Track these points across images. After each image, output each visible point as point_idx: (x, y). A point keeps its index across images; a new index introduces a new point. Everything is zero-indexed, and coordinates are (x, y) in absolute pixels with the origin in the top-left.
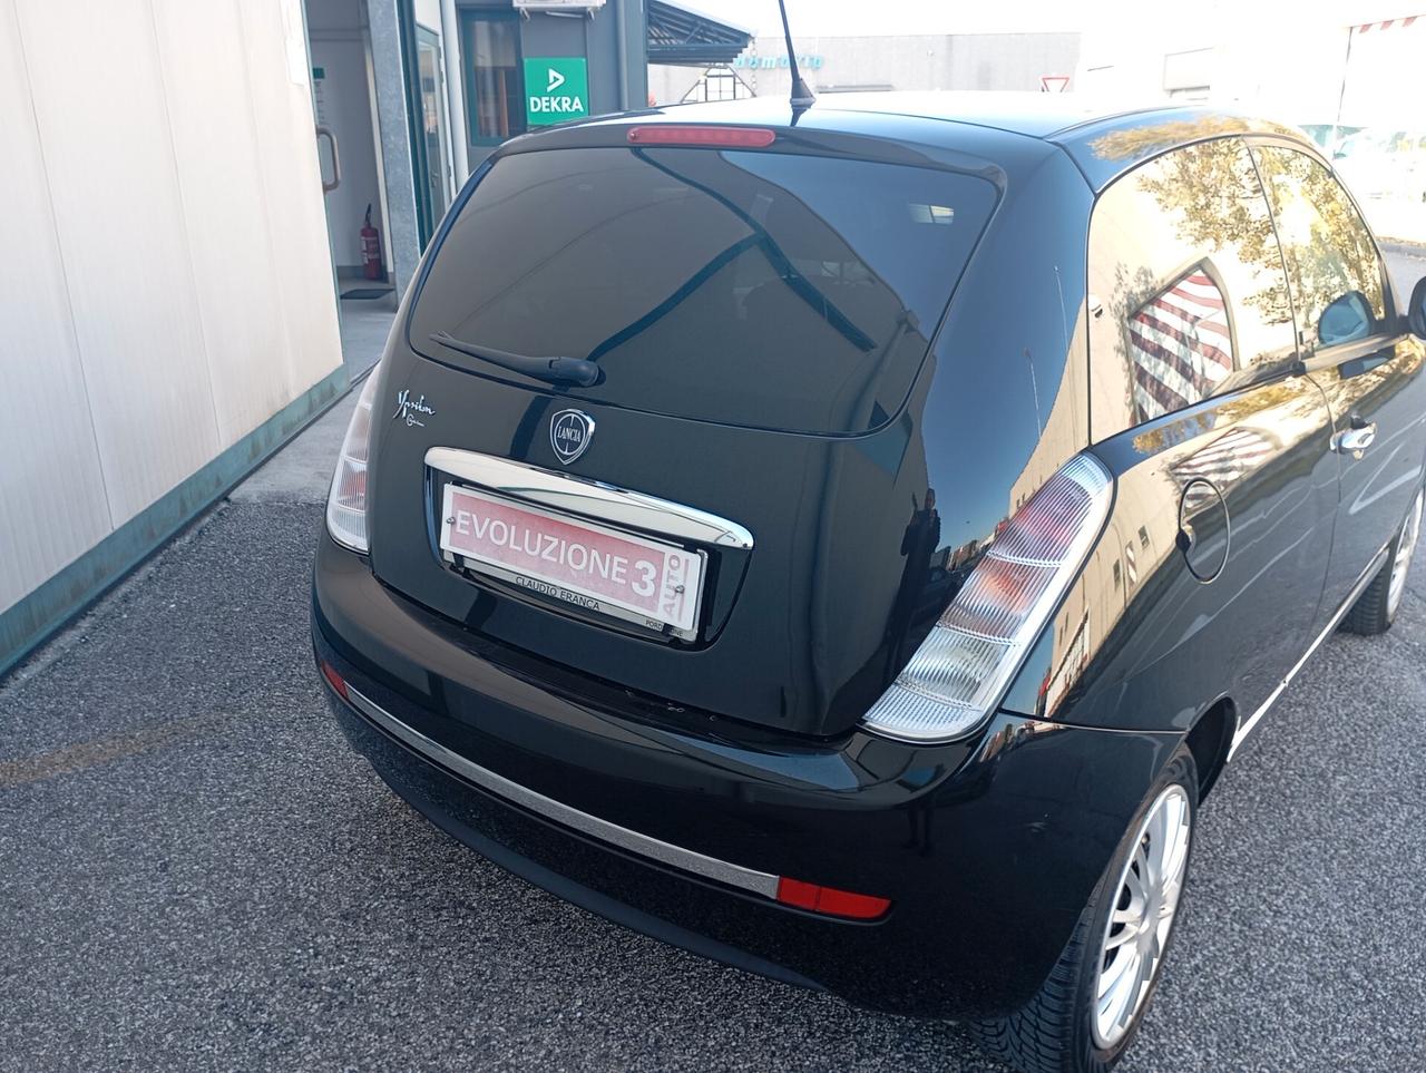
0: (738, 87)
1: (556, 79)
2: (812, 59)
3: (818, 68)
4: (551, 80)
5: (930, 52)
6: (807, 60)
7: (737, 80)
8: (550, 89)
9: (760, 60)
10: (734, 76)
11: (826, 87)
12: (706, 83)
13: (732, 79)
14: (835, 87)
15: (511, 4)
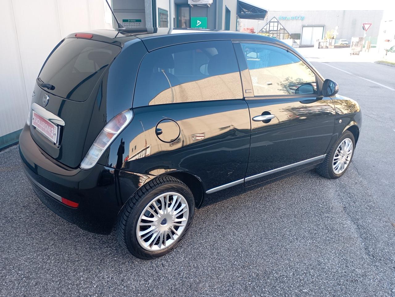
0: (279, 25)
1: (199, 23)
2: (301, 17)
3: (303, 20)
4: (198, 23)
5: (338, 16)
6: (300, 17)
7: (279, 23)
8: (197, 25)
9: (286, 17)
10: (278, 22)
11: (305, 25)
12: (270, 24)
13: (277, 23)
14: (308, 25)
15: (188, 3)
